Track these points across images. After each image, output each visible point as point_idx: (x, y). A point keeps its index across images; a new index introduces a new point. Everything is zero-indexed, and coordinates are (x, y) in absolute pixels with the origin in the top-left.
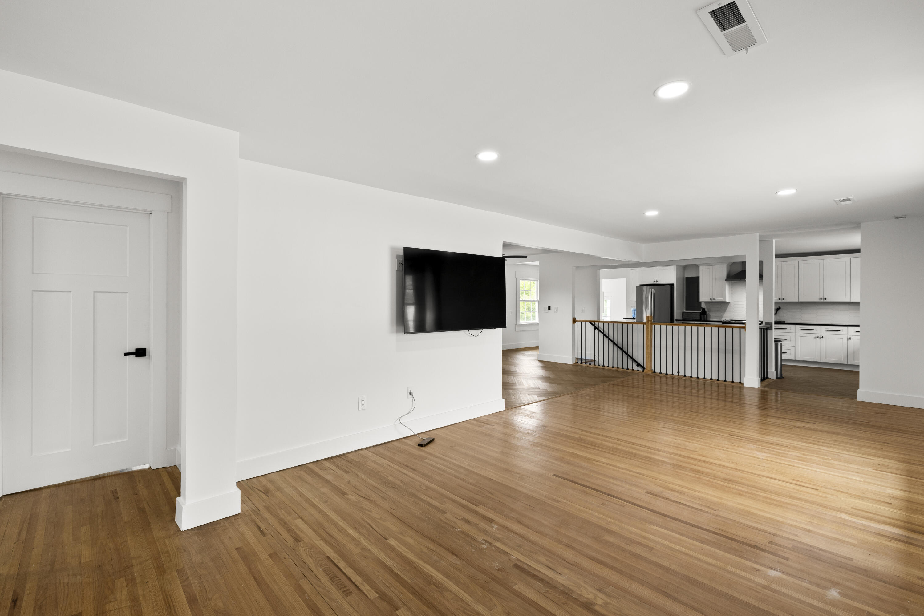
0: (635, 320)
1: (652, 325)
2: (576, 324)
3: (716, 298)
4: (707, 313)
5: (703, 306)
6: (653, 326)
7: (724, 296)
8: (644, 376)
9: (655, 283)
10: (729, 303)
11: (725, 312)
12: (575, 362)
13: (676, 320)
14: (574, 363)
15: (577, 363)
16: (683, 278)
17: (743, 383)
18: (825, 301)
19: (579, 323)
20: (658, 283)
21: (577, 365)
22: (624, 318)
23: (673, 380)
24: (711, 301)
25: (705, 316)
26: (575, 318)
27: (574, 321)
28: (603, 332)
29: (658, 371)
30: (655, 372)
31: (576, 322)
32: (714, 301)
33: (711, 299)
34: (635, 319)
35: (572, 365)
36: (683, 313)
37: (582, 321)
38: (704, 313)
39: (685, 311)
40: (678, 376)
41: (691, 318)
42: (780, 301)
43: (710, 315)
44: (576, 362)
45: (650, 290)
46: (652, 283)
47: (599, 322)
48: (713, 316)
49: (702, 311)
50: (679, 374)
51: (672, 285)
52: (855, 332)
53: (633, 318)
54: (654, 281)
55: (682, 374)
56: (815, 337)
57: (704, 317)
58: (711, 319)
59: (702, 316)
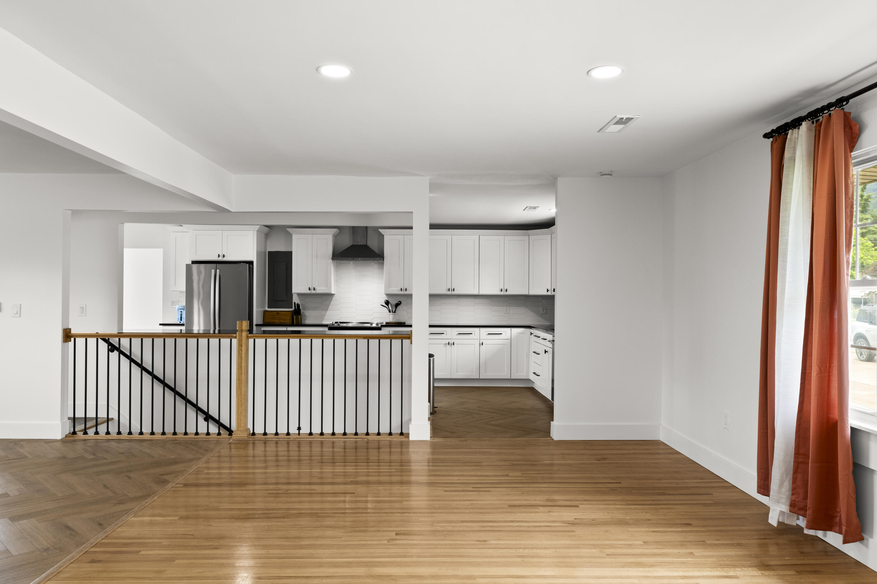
0: (183, 328)
1: (248, 339)
2: (71, 344)
3: (316, 288)
4: (302, 311)
5: (296, 300)
6: (251, 341)
7: (328, 284)
8: (233, 446)
9: (221, 259)
10: (334, 295)
11: (326, 310)
12: (67, 432)
13: (257, 325)
14: (66, 436)
15: (74, 433)
16: (265, 253)
17: (408, 434)
18: (453, 293)
19: (80, 342)
20: (226, 259)
21: (75, 441)
22: (160, 324)
23: (288, 445)
24: (309, 292)
25: (300, 316)
26: (70, 329)
27: (67, 335)
28: (129, 354)
29: (259, 430)
30: (254, 434)
31: (72, 339)
32: (313, 292)
33: (310, 289)
34: (183, 325)
35: (63, 441)
36: (265, 312)
37: (86, 336)
38: (297, 311)
39: (267, 309)
40: (298, 436)
41: (277, 321)
42: (402, 293)
43: (305, 316)
44: (72, 430)
45: (213, 271)
46: (215, 258)
47: (121, 335)
48: (310, 317)
49: (294, 308)
50: (299, 432)
51: (251, 263)
52: (487, 335)
53: (179, 323)
54: (219, 256)
55: (305, 430)
56: (446, 344)
57: (297, 318)
58: (308, 322)
59: (295, 316)
